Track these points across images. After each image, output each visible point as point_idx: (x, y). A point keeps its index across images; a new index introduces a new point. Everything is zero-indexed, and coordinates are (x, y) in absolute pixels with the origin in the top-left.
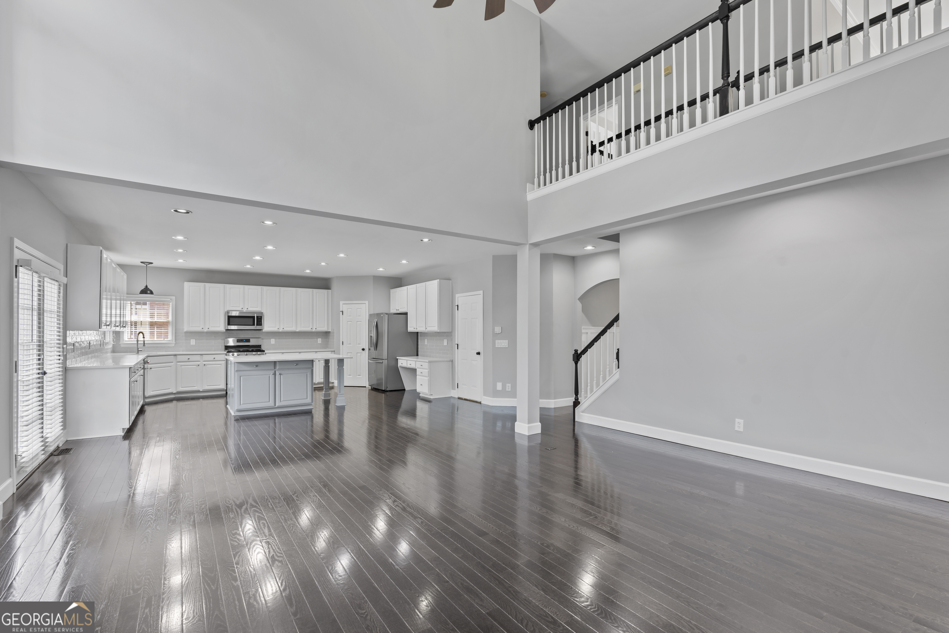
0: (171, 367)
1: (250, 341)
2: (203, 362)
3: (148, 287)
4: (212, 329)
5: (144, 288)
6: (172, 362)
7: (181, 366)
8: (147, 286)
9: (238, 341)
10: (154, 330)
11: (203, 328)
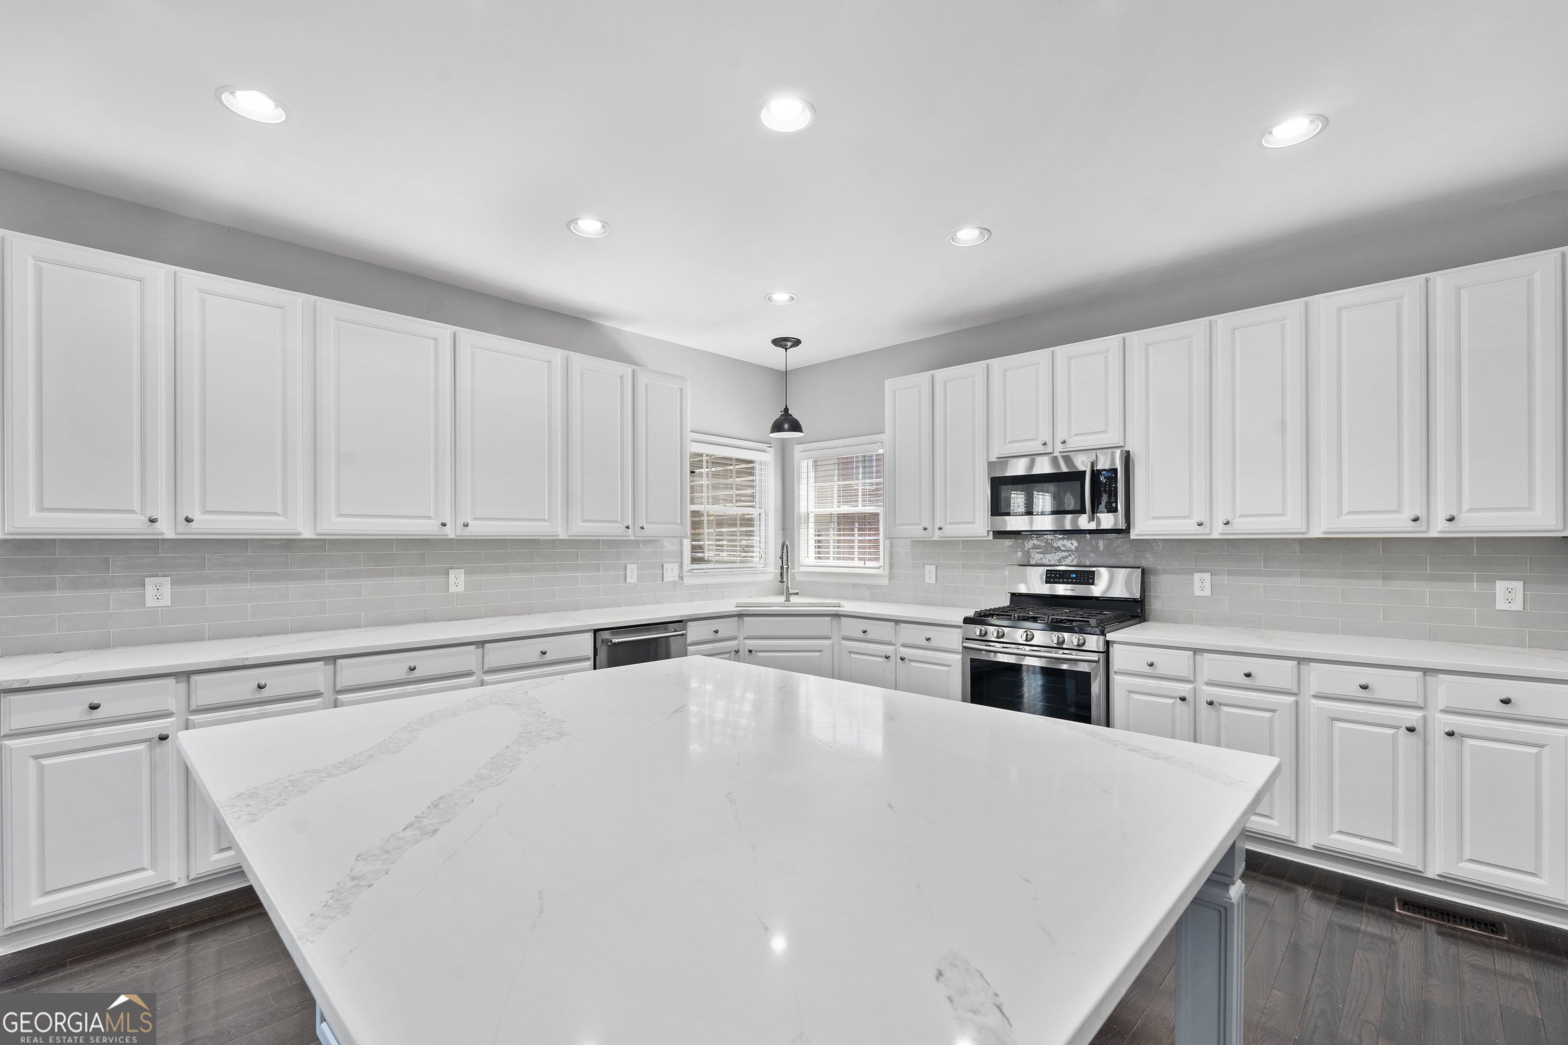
0: (821, 651)
1: (1093, 579)
2: (902, 649)
3: (790, 412)
4: (953, 531)
5: (781, 416)
6: (830, 638)
7: (850, 652)
8: (788, 409)
9: (1053, 577)
10: (853, 535)
11: (925, 529)
